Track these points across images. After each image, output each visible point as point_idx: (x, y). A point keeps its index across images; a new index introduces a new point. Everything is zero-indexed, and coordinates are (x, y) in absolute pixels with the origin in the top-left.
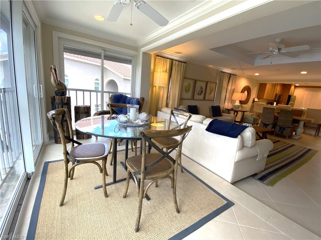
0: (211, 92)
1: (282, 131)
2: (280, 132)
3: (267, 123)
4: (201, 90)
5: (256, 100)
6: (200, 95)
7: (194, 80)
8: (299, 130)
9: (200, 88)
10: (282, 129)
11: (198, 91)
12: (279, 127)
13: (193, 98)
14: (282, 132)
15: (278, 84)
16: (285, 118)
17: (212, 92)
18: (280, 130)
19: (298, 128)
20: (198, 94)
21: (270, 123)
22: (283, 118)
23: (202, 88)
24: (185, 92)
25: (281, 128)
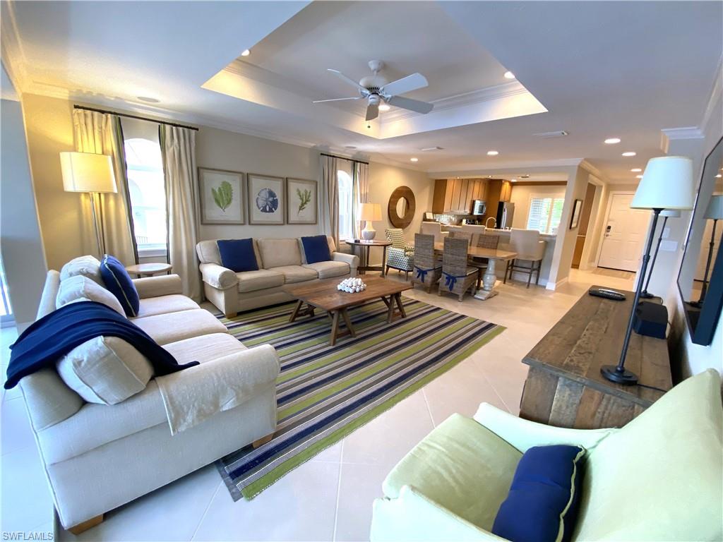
0: (303, 205)
1: (452, 284)
2: (448, 286)
3: (425, 268)
4: (271, 199)
5: (429, 216)
6: (269, 212)
7: (240, 175)
8: (488, 278)
9: (265, 195)
10: (451, 280)
11: (261, 203)
12: (445, 276)
13: (247, 220)
14: (451, 288)
15: (474, 180)
16: (455, 256)
17: (305, 203)
18: (447, 284)
19: (486, 275)
20: (264, 210)
21: (429, 268)
22: (449, 256)
23: (272, 194)
24: (218, 207)
25: (449, 278)
